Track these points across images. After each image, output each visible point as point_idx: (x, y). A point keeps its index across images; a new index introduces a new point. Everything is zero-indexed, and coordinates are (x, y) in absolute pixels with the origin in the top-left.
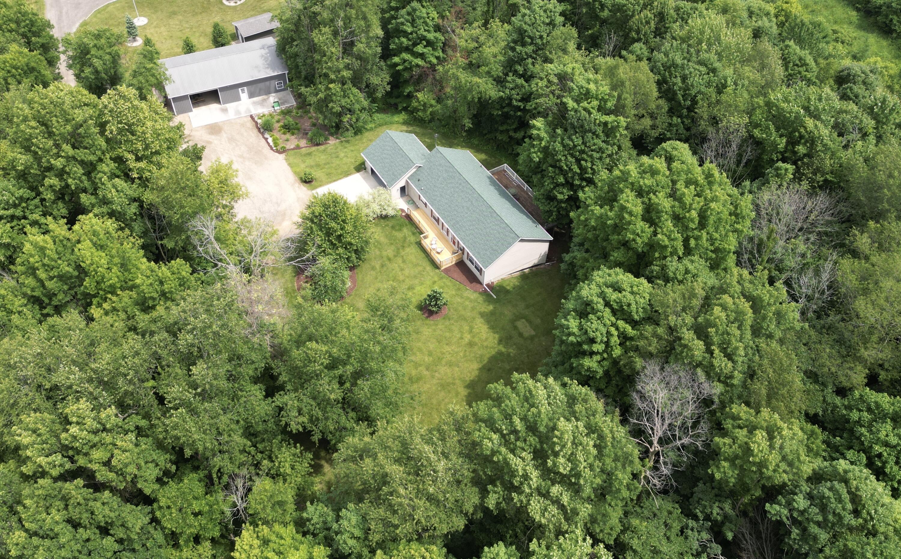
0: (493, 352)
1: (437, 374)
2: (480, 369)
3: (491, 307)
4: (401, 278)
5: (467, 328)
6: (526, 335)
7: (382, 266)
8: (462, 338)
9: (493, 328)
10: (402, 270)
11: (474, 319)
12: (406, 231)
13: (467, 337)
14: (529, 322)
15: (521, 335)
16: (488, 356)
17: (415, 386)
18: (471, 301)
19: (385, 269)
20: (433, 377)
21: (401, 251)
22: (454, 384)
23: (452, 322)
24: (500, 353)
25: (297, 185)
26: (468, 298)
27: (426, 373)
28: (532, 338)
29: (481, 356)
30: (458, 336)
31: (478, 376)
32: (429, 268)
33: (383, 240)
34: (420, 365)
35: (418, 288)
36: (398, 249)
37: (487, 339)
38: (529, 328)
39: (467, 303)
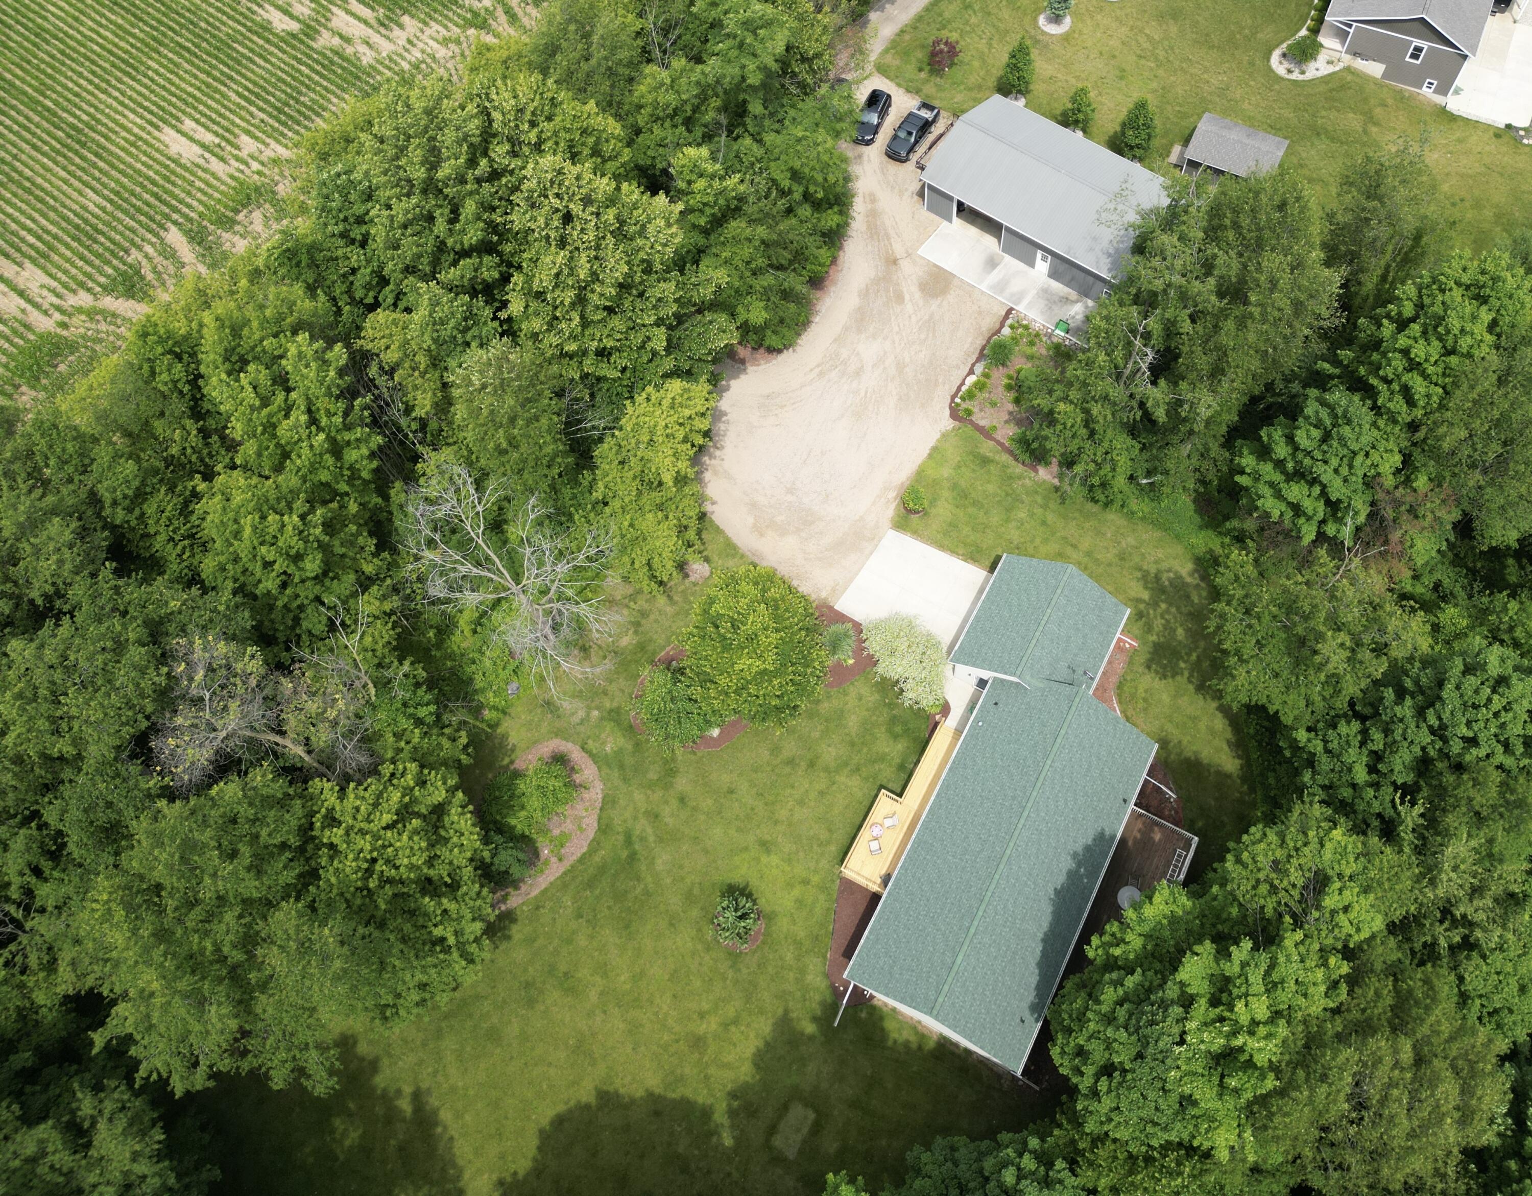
0: (701, 1097)
1: (599, 1018)
2: (652, 1098)
3: (810, 1028)
4: (783, 814)
5: (731, 1013)
6: (777, 1141)
7: (791, 762)
8: (702, 1015)
9: (761, 1060)
10: (801, 803)
11: (762, 1011)
12: (896, 749)
13: (710, 1025)
14: (817, 1128)
15: (772, 1130)
16: (689, 1093)
17: (556, 994)
18: (797, 980)
19: (788, 770)
20: (590, 1014)
21: (846, 771)
22: (593, 1063)
23: (730, 974)
24: (706, 1113)
25: (892, 494)
26: (802, 971)
27: (593, 996)
28: (777, 1159)
29: (681, 1079)
30: (705, 1006)
31: (633, 1101)
32: (833, 849)
33: (853, 723)
34: (605, 975)
35: (774, 859)
36: (846, 764)
37: (727, 1066)
38: (799, 1138)
39: (791, 976)
